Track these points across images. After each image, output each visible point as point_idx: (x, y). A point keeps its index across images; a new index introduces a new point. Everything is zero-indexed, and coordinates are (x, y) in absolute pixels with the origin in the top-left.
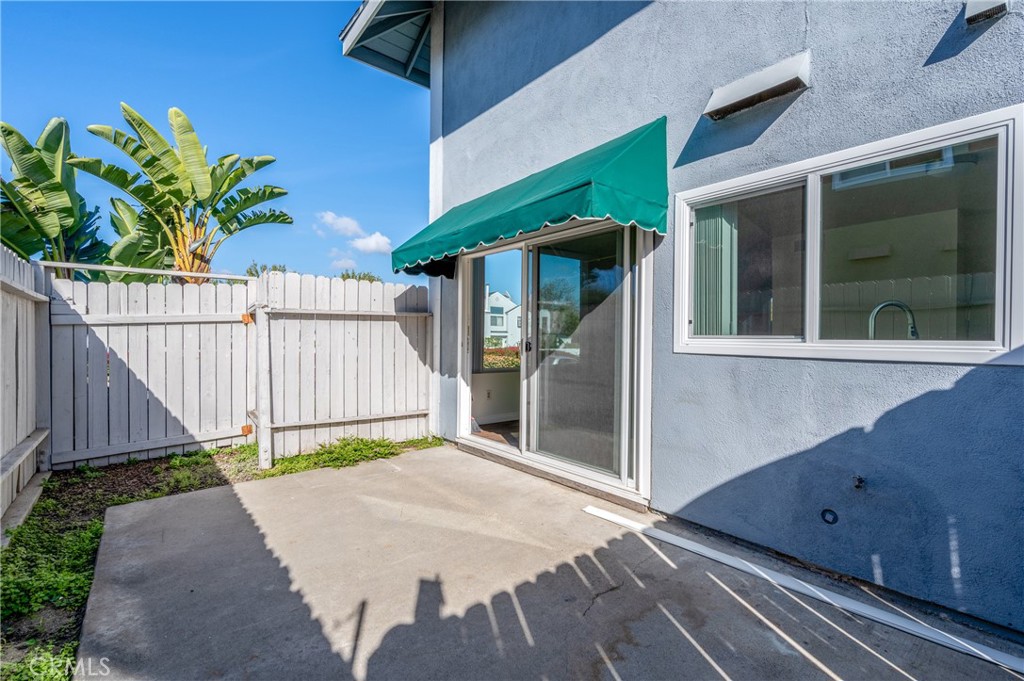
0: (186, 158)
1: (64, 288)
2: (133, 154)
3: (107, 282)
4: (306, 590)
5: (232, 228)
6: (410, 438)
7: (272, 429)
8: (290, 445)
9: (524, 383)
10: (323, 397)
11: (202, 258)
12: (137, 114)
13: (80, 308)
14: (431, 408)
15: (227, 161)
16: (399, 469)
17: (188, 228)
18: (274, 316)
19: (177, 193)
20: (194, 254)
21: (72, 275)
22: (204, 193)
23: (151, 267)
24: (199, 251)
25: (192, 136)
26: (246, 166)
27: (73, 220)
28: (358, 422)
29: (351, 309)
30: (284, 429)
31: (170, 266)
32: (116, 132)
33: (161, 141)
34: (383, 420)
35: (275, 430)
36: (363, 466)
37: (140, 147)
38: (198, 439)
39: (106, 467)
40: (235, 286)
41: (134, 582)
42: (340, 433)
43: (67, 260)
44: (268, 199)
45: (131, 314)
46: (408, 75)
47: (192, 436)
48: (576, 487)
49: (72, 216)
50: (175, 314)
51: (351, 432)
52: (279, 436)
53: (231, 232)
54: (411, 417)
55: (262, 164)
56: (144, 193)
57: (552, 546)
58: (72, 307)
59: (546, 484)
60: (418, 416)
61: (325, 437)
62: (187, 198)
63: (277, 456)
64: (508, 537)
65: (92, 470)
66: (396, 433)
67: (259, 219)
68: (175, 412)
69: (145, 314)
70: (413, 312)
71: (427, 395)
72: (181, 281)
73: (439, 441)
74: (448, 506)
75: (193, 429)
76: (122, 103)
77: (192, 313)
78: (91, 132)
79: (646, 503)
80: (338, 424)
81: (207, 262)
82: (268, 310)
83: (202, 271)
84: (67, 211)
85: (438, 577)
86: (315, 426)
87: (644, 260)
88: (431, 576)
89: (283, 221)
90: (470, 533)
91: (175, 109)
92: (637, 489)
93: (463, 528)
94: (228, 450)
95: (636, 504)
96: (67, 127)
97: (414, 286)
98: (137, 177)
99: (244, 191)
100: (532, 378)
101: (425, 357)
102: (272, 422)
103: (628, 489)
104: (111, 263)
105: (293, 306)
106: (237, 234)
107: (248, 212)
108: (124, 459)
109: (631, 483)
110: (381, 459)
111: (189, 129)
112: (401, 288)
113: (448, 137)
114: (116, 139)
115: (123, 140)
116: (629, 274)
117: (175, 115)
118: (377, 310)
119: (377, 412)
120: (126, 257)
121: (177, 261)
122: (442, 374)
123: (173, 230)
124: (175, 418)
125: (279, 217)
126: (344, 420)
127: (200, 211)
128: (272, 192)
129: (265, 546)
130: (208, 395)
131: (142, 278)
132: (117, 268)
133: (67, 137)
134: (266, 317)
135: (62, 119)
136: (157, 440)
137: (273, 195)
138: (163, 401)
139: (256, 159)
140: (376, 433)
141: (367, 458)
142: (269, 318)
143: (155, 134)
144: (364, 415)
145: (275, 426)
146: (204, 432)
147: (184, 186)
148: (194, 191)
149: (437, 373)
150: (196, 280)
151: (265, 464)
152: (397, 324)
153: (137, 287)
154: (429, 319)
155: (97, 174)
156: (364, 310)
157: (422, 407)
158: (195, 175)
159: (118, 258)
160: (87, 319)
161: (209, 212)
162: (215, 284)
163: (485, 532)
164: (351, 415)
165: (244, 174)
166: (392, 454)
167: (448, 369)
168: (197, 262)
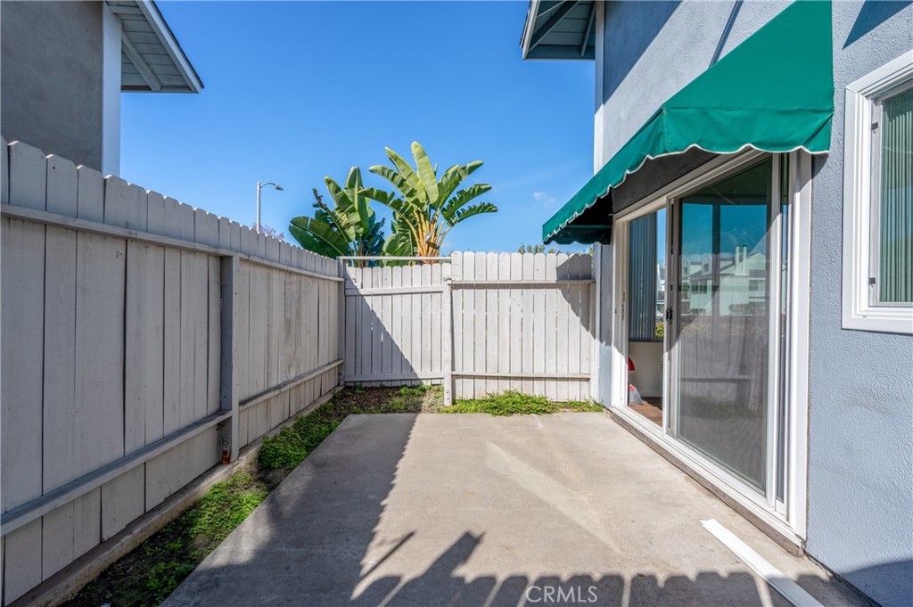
0: (422, 175)
1: (352, 272)
2: (392, 180)
3: (382, 267)
4: (388, 508)
5: (453, 221)
6: (572, 399)
7: (452, 376)
8: (466, 390)
9: (666, 355)
10: (492, 352)
11: (434, 246)
12: (393, 153)
13: (358, 285)
14: (592, 373)
15: (450, 172)
16: (541, 426)
17: (425, 227)
18: (455, 286)
19: (416, 202)
20: (429, 244)
21: (367, 264)
22: (434, 199)
23: (401, 255)
24: (432, 241)
25: (425, 159)
26: (462, 173)
27: (362, 229)
28: (522, 378)
29: (517, 279)
30: (463, 377)
31: (414, 255)
32: (383, 168)
33: (408, 167)
34: (545, 379)
35: (454, 377)
36: (516, 417)
37: (395, 174)
38: (420, 377)
39: (369, 388)
40: (444, 264)
41: (319, 466)
42: (506, 386)
43: (364, 255)
44: (478, 195)
45: (384, 288)
46: (582, 55)
47: (416, 374)
48: (714, 492)
49: (361, 226)
50: (407, 287)
51: (516, 385)
52: (458, 381)
53: (452, 225)
54: (573, 379)
55: (473, 169)
56: (397, 204)
57: (622, 549)
58: (355, 284)
59: (679, 477)
60: (580, 379)
61: (495, 388)
62: (424, 204)
63: (457, 398)
64: (582, 523)
65: (361, 389)
66: (555, 393)
67: (474, 211)
68: (407, 356)
69: (410, 286)
70: (575, 280)
71: (589, 359)
72: (421, 263)
73: (599, 407)
74: (551, 471)
75: (417, 370)
76: (386, 148)
77: (417, 286)
78: (371, 171)
79: (798, 542)
80: (505, 378)
81: (438, 248)
82: (449, 282)
83: (434, 255)
84: (359, 224)
85: (482, 536)
86: (486, 377)
87: (798, 195)
88: (476, 532)
89: (490, 211)
90: (549, 505)
91: (415, 142)
92: (788, 519)
93: (546, 498)
94: (436, 388)
95: (785, 539)
96: (359, 171)
97: (577, 255)
98: (393, 194)
99: (461, 192)
100: (672, 350)
101: (587, 322)
102: (453, 369)
103: (775, 514)
104: (384, 255)
105: (469, 279)
106: (457, 225)
107: (466, 207)
108: (378, 385)
109: (781, 507)
110: (534, 415)
111: (423, 154)
112: (563, 258)
113: (607, 103)
114: (383, 172)
115: (386, 172)
116: (779, 217)
117: (415, 148)
118: (540, 279)
119: (539, 372)
120: (391, 250)
121: (419, 250)
122: (601, 341)
123: (416, 228)
124: (406, 360)
125: (485, 207)
126: (509, 375)
127: (433, 212)
128: (480, 188)
129: (397, 463)
130: (427, 346)
131: (398, 263)
132: (388, 257)
133: (360, 177)
134: (449, 288)
135: (356, 167)
136: (396, 374)
137: (481, 191)
138: (400, 347)
139: (468, 165)
140: (537, 390)
141: (522, 412)
142: (452, 288)
143: (404, 163)
144: (528, 372)
145: (454, 373)
146: (423, 372)
147: (421, 196)
148: (427, 198)
149: (597, 340)
150: (430, 262)
151: (448, 403)
152: (559, 291)
153: (397, 269)
154: (592, 285)
155: (372, 198)
156: (528, 279)
157: (585, 371)
158: (427, 185)
159: (388, 251)
160: (362, 292)
161: (439, 211)
162: (441, 264)
163: (564, 508)
164: (516, 372)
165: (460, 178)
166: (544, 411)
167: (605, 337)
168: (431, 249)
